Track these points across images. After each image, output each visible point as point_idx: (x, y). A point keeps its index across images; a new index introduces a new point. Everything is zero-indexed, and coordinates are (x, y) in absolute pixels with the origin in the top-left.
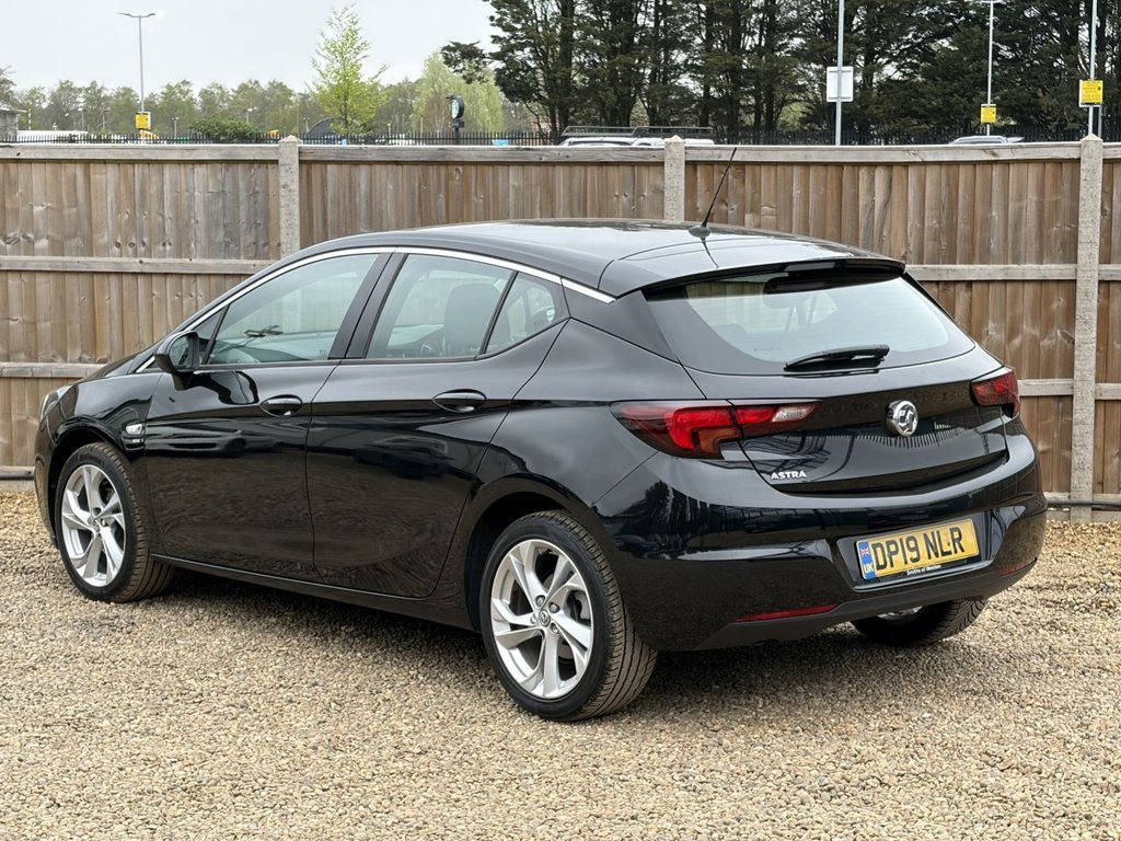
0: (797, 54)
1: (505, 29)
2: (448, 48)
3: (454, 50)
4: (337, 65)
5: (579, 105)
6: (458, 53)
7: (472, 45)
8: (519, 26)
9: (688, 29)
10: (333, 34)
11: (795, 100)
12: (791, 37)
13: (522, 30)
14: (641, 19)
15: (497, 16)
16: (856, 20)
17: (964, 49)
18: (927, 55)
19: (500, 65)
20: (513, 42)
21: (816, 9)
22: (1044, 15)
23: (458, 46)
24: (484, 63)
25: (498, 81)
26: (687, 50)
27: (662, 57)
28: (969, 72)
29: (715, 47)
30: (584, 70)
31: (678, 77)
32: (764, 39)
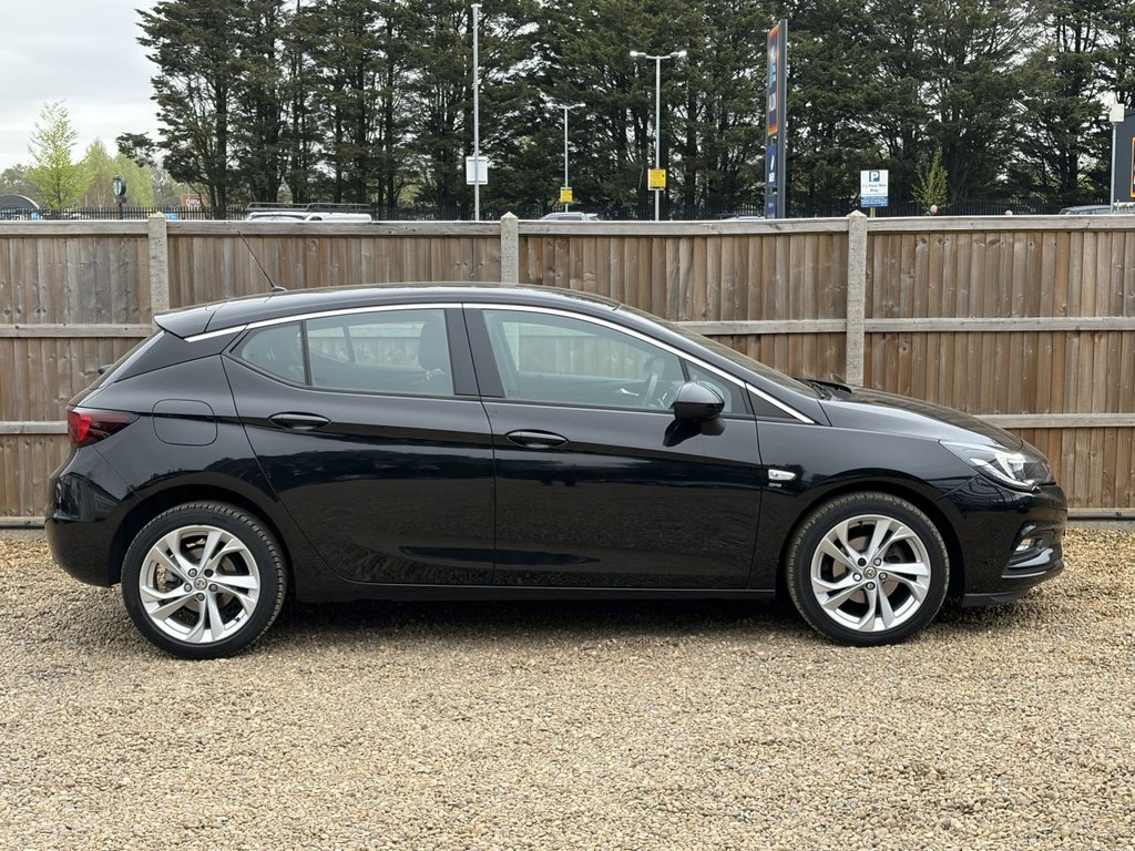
0: (410, 146)
1: (171, 122)
2: (122, 138)
3: (127, 140)
4: (50, 151)
5: (232, 185)
6: (130, 142)
7: (142, 135)
8: (181, 121)
9: (323, 125)
10: (47, 126)
11: (409, 183)
12: (405, 133)
13: (184, 124)
14: (283, 117)
15: (163, 113)
16: (456, 121)
17: (542, 143)
18: (513, 150)
19: (168, 152)
20: (177, 133)
21: (426, 111)
22: (600, 119)
23: (130, 137)
24: (153, 150)
25: (166, 165)
26: (321, 142)
27: (301, 147)
28: (548, 163)
29: (344, 139)
30: (237, 157)
31: (315, 163)
32: (383, 134)
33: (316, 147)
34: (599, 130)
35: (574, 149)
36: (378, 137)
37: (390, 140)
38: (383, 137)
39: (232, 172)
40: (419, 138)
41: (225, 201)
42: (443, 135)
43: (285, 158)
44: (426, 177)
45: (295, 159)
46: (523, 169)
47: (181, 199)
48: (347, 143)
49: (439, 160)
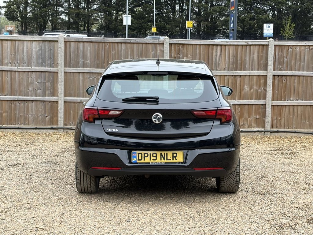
5: (29, 23)
9: (64, 1)
11: (95, 24)
12: (94, 5)
16: (113, 1)
17: (144, 10)
19: (6, 10)
22: (166, 2)
25: (5, 15)
26: (63, 7)
27: (55, 9)
28: (146, 17)
29: (71, 7)
30: (32, 12)
31: (60, 15)
32: (86, 5)
33: (61, 9)
34: (166, 6)
35: (157, 13)
36: (84, 6)
37: (88, 7)
38: (86, 6)
39: (29, 18)
40: (99, 7)
41: (26, 28)
42: (108, 6)
43: (49, 13)
44: (101, 21)
45: (53, 14)
46: (137, 19)
47: (5, 27)
48: (73, 8)
49: (107, 15)
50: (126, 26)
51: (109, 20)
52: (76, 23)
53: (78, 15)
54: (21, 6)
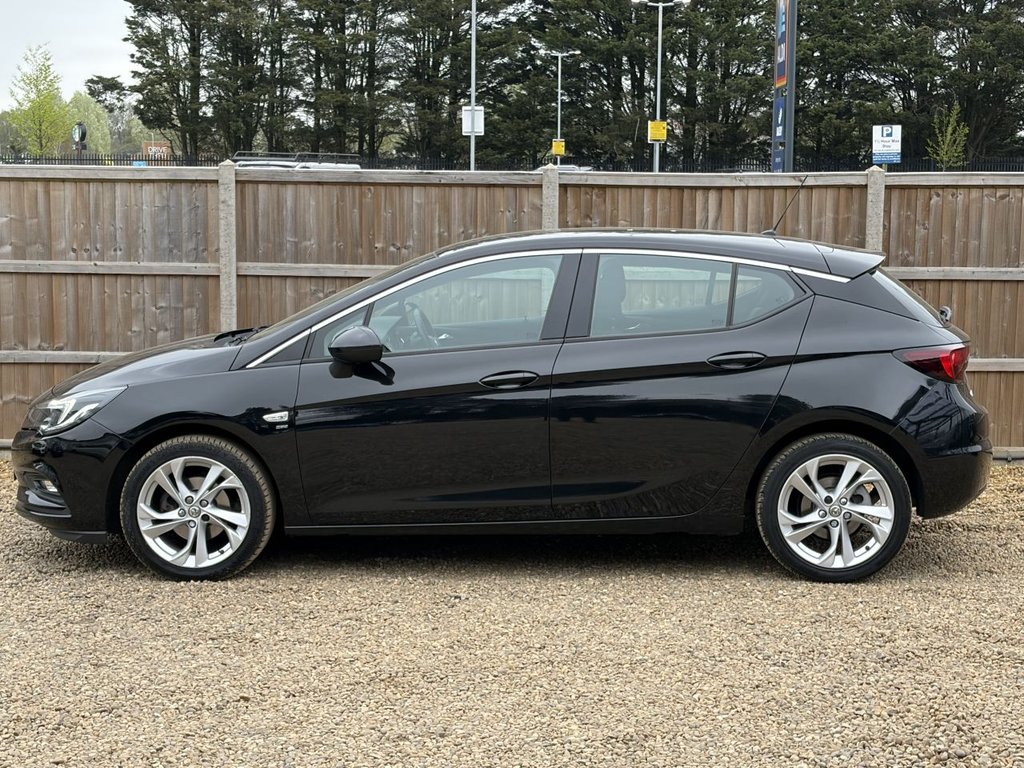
0: (391, 93)
1: (149, 65)
2: (92, 81)
3: (97, 83)
5: (205, 132)
6: (101, 86)
7: (113, 78)
8: (159, 64)
9: (302, 70)
12: (387, 79)
13: (161, 67)
14: (260, 62)
15: (138, 55)
16: (442, 67)
17: (532, 91)
18: (502, 98)
20: (152, 77)
21: (410, 57)
22: (594, 67)
23: (101, 80)
24: (125, 94)
25: (137, 110)
26: (300, 88)
27: (278, 93)
28: (538, 113)
29: (324, 86)
30: (211, 103)
31: (292, 111)
32: (365, 80)
33: (294, 93)
34: (593, 78)
35: (566, 99)
36: (359, 83)
37: (371, 87)
38: (364, 84)
39: (205, 118)
40: (402, 85)
41: (197, 149)
42: (428, 82)
43: (261, 104)
44: (409, 127)
45: (271, 106)
46: (512, 119)
47: (143, 146)
48: (327, 90)
49: (424, 108)
50: (469, 137)
51: (430, 124)
52: (338, 132)
53: (342, 109)
54: (181, 87)
